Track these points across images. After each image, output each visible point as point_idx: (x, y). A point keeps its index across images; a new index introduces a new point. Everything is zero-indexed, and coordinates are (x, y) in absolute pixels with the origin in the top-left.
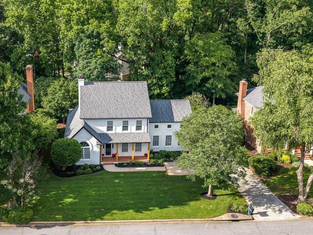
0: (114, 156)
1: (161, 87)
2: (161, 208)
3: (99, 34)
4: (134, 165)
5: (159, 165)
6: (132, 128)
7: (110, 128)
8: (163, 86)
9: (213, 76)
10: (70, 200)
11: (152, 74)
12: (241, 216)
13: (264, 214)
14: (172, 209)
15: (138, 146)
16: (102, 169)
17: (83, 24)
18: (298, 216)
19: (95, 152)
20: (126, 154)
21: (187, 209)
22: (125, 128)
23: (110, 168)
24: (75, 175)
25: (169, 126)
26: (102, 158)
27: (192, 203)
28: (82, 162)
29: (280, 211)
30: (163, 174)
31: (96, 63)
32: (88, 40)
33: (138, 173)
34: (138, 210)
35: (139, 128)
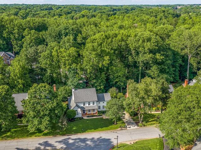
0: (86, 114)
1: (100, 86)
2: (101, 128)
3: (77, 69)
4: (93, 116)
5: (101, 116)
6: (92, 105)
7: (84, 105)
8: (101, 85)
9: (119, 81)
10: (75, 128)
11: (97, 81)
12: (123, 128)
13: (130, 127)
14: (104, 128)
15: (94, 110)
16: (83, 118)
17: (70, 65)
18: (139, 127)
19: (80, 113)
20: (90, 113)
21: (109, 128)
22: (89, 104)
23: (85, 118)
24: (75, 121)
25: (104, 103)
26: (83, 115)
27: (110, 126)
28: (77, 116)
29: (134, 126)
30: (102, 118)
31: (76, 80)
32: (73, 72)
33: (94, 118)
34: (95, 129)
35: (93, 104)
